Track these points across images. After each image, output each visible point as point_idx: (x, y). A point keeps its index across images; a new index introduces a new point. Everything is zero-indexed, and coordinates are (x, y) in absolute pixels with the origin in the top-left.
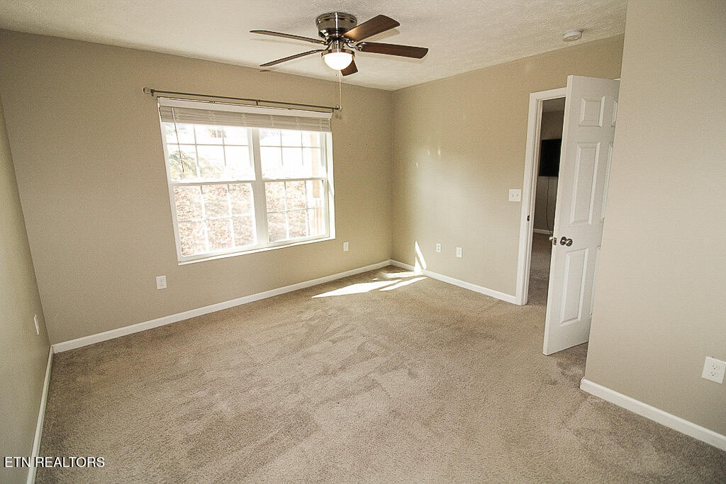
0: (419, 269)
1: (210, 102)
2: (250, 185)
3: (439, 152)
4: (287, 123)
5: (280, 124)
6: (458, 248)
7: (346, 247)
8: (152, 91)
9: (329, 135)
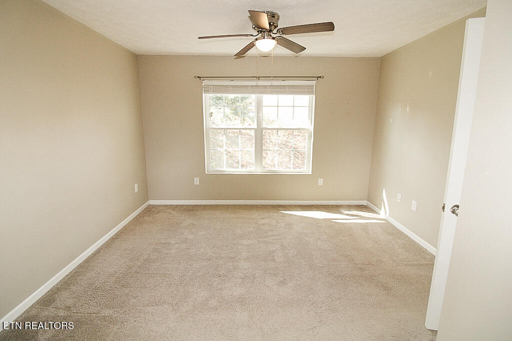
0: (384, 214)
1: (231, 81)
2: (253, 131)
3: (408, 109)
4: (279, 90)
5: (277, 91)
6: (413, 201)
7: (321, 182)
8: (198, 77)
9: (314, 96)
